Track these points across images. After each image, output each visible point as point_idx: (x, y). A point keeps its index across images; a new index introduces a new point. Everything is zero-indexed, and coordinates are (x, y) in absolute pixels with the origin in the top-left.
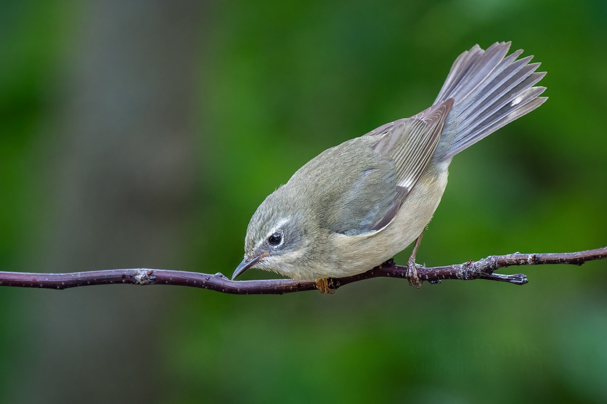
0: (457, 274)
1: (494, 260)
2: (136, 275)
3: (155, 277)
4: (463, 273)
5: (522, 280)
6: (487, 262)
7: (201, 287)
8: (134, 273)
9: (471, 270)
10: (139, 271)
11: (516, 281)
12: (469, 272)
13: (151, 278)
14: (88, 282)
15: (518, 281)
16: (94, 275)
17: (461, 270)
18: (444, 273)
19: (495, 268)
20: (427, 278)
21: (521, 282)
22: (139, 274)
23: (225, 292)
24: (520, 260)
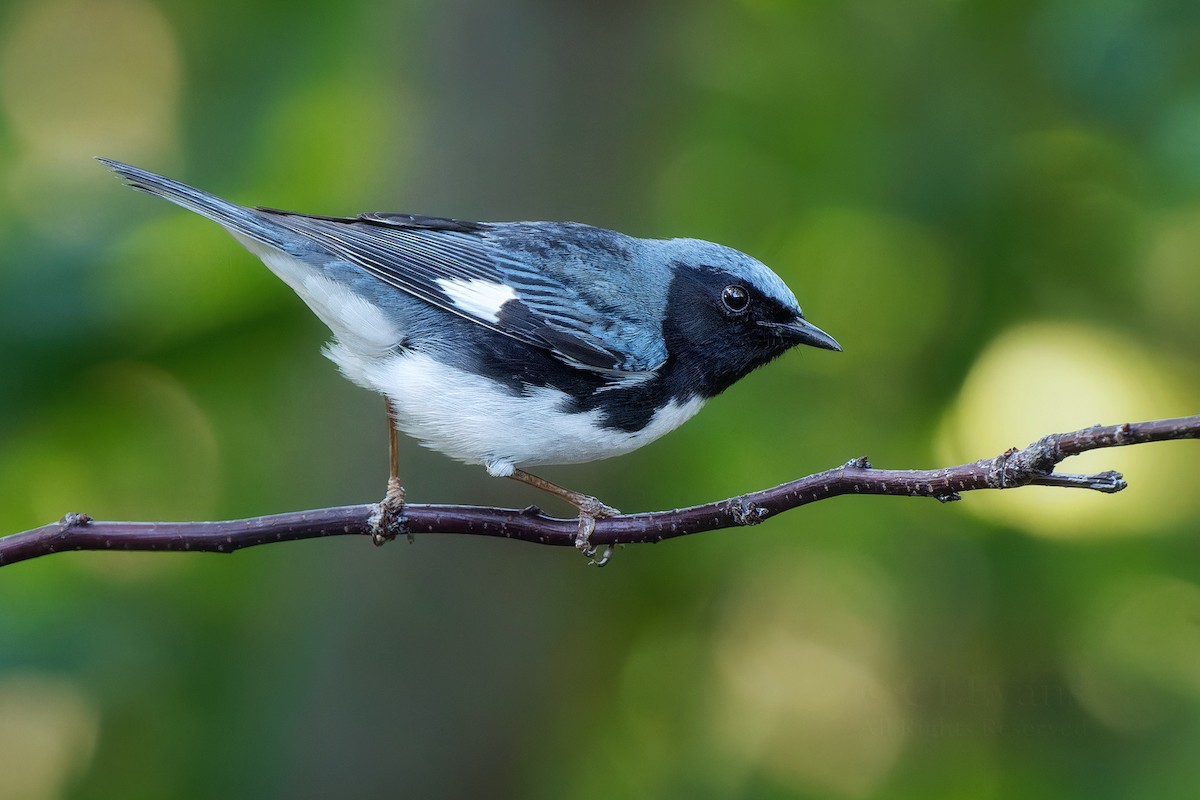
0: (986, 477)
1: (1054, 443)
2: (369, 515)
3: (406, 519)
4: (998, 474)
5: (1115, 483)
6: (1040, 448)
7: (499, 535)
8: (365, 513)
9: (1012, 466)
10: (375, 508)
11: (1102, 486)
12: (1009, 471)
13: (400, 520)
14: (279, 535)
15: (1106, 486)
16: (287, 520)
17: (994, 468)
18: (961, 478)
19: (1057, 459)
20: (931, 490)
21: (1113, 486)
22: (375, 514)
23: (545, 543)
24: (1101, 437)
